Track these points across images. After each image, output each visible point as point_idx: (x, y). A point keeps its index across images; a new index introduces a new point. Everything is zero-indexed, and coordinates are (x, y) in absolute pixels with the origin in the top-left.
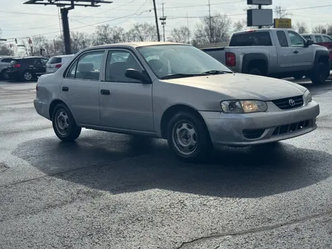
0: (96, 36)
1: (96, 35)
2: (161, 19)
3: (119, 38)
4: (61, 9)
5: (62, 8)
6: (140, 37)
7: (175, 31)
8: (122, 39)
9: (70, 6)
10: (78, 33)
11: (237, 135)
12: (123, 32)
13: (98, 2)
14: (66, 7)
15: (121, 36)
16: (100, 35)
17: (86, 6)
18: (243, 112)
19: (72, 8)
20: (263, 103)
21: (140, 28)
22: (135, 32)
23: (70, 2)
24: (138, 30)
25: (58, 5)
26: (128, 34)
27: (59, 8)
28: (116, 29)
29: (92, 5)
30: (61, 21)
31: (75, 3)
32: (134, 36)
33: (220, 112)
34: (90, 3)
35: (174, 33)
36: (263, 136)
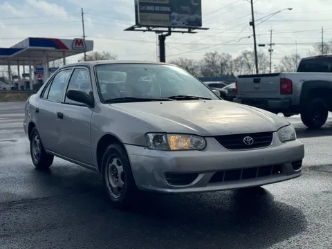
0: (204, 63)
1: (204, 61)
2: (260, 45)
3: (226, 65)
4: (159, 36)
5: (160, 34)
6: (248, 64)
7: (286, 58)
8: (229, 66)
9: (167, 33)
10: (186, 60)
11: (158, 178)
12: (231, 59)
13: (194, 29)
14: (164, 33)
15: (228, 63)
16: (208, 61)
17: (183, 32)
18: (169, 150)
19: (169, 34)
20: (201, 138)
21: (248, 56)
22: (243, 59)
23: (167, 29)
24: (246, 57)
25: (157, 32)
26: (236, 61)
27: (157, 35)
28: (224, 56)
29: (189, 32)
30: (158, 47)
31: (172, 29)
32: (242, 64)
33: (145, 147)
34: (187, 30)
35: (284, 61)
36: (194, 183)
